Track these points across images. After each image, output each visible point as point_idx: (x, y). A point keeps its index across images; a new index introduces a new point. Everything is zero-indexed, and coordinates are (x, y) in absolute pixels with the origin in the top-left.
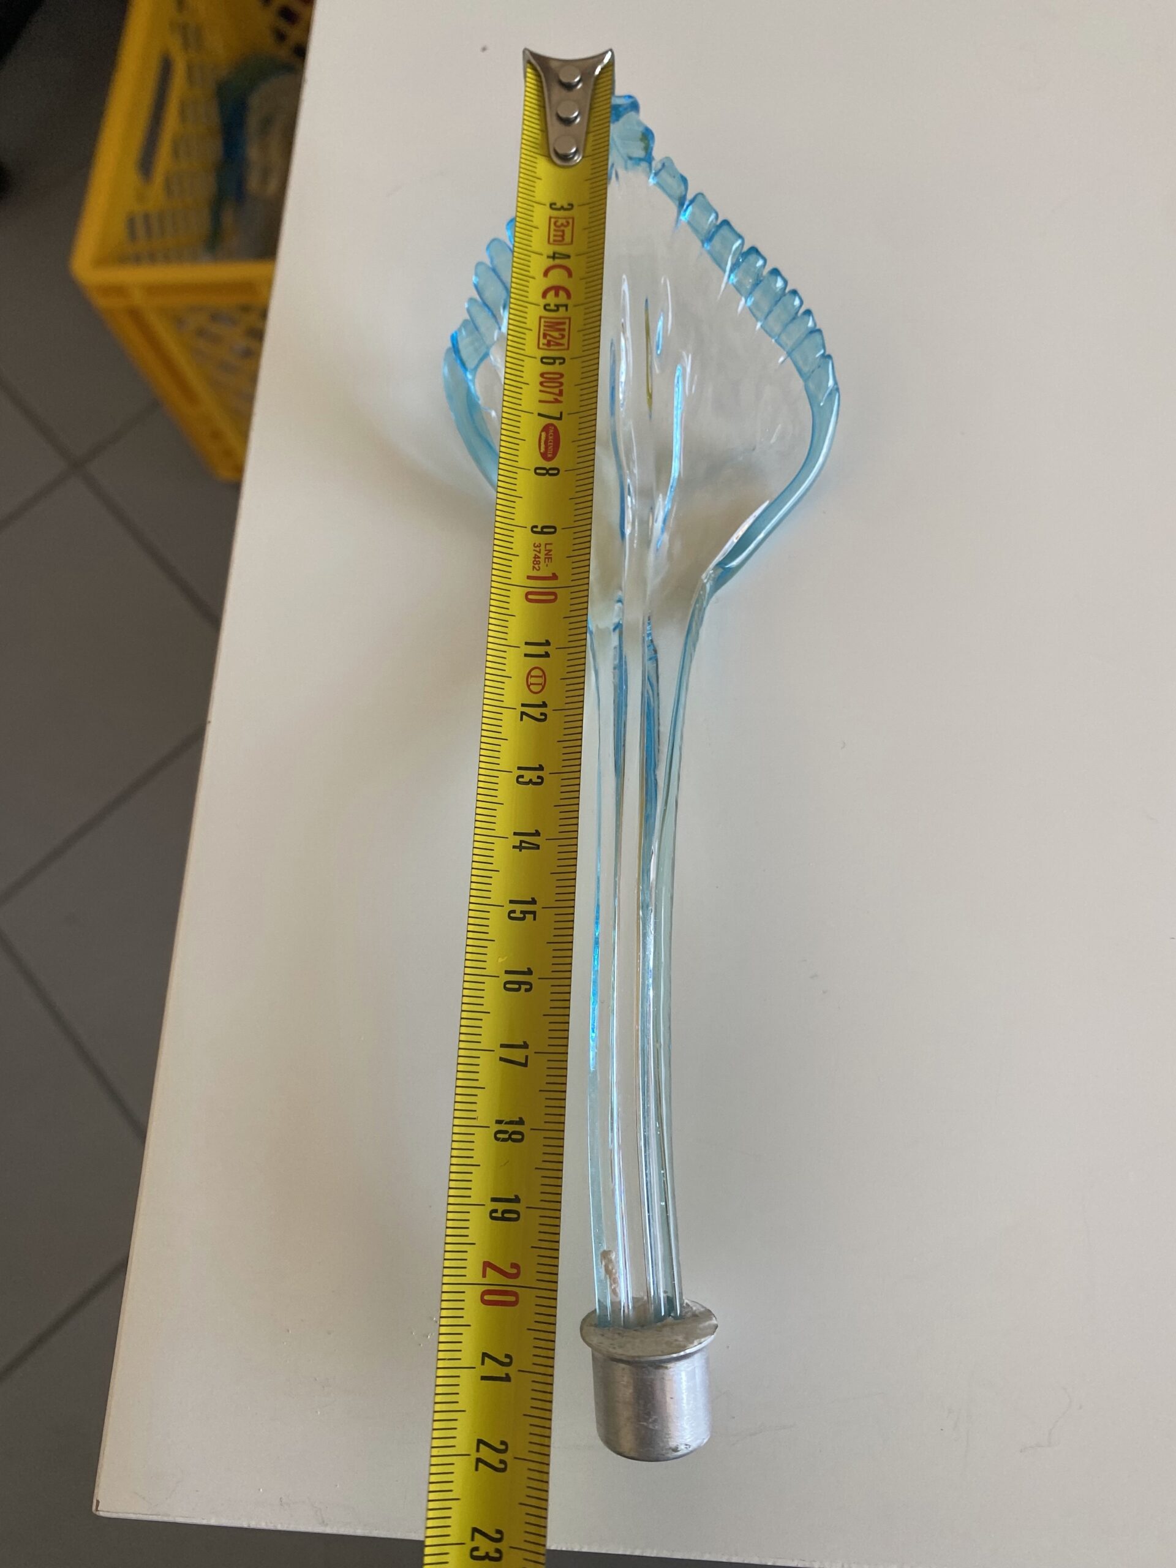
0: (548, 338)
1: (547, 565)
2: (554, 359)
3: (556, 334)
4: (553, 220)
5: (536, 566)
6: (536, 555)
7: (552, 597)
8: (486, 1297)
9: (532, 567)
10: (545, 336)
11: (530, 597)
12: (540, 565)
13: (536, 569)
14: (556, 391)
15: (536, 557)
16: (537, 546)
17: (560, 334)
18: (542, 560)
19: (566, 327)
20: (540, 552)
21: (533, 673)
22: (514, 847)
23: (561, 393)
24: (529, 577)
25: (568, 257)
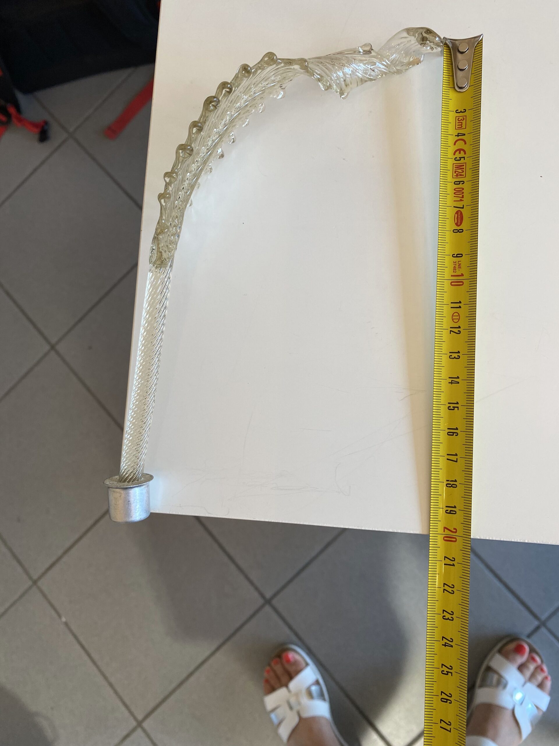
0: (457, 173)
1: (459, 270)
2: (460, 182)
3: (460, 171)
4: (457, 118)
5: (455, 271)
6: (454, 266)
7: (462, 283)
8: (445, 539)
9: (453, 271)
10: (455, 172)
11: (452, 284)
12: (456, 270)
13: (455, 272)
14: (461, 196)
15: (454, 267)
16: (455, 262)
17: (462, 171)
18: (457, 268)
19: (464, 167)
20: (456, 265)
21: (454, 315)
22: (449, 383)
23: (463, 197)
24: (452, 276)
25: (464, 135)
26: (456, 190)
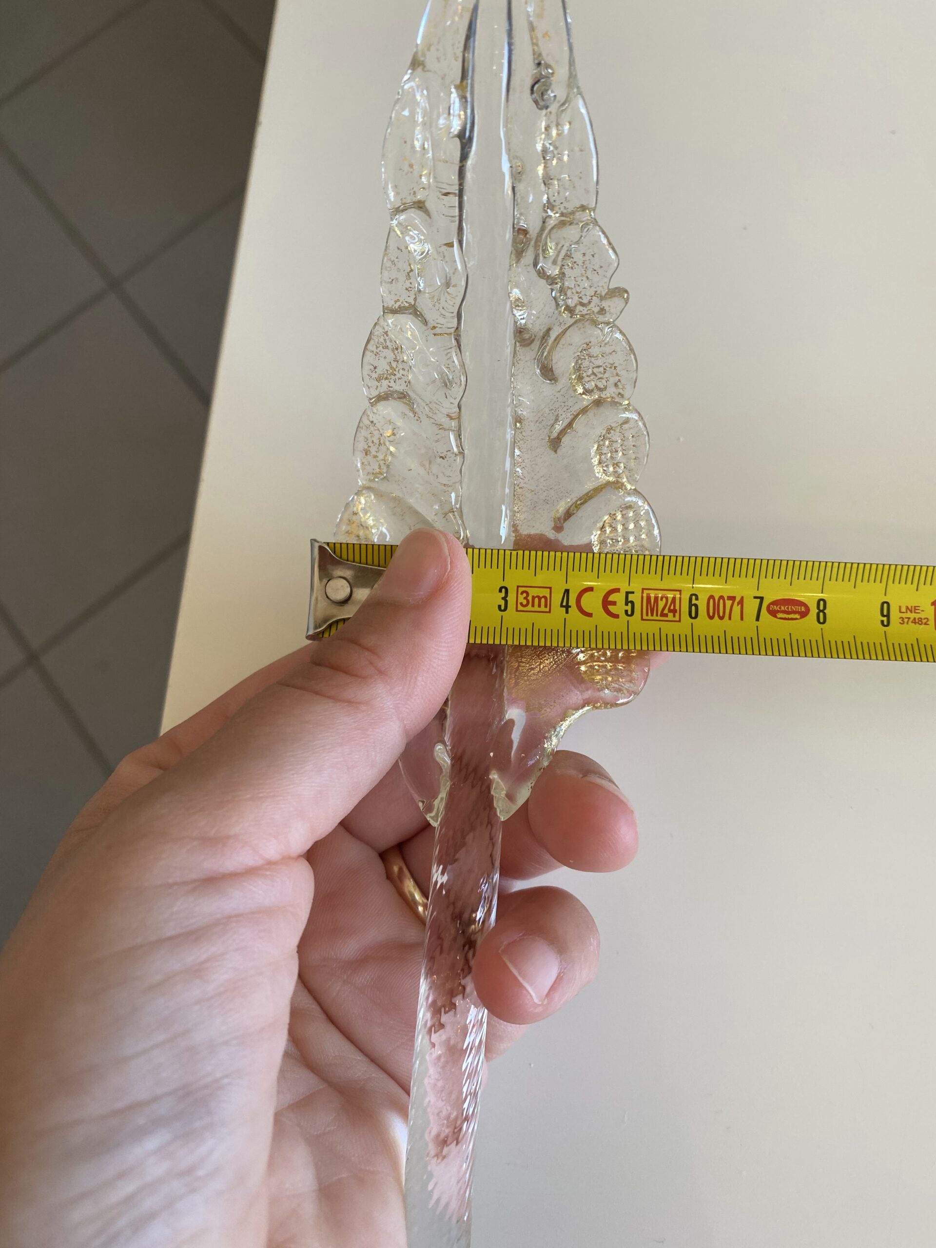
0: (666, 611)
1: (923, 611)
2: (691, 605)
3: (661, 604)
4: (520, 608)
5: (924, 621)
10: (663, 615)
13: (928, 621)
14: (729, 603)
15: (914, 621)
17: (662, 599)
18: (917, 616)
19: (653, 593)
20: (909, 618)
23: (732, 598)
25: (567, 591)
26: (711, 614)
